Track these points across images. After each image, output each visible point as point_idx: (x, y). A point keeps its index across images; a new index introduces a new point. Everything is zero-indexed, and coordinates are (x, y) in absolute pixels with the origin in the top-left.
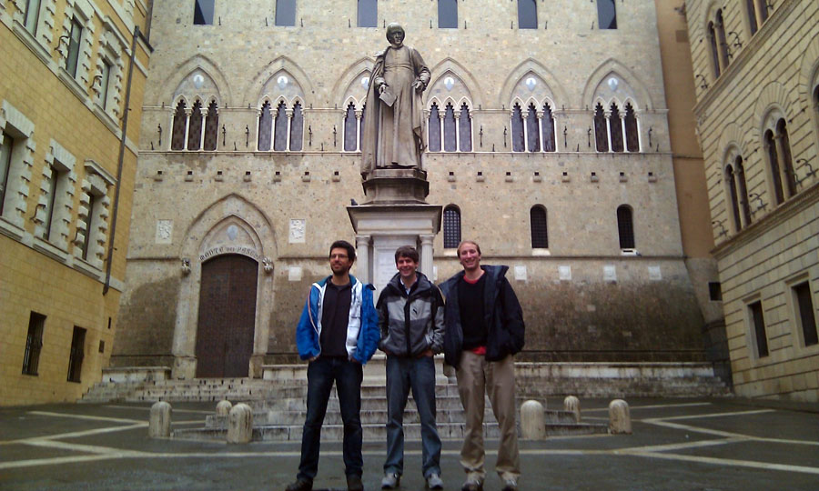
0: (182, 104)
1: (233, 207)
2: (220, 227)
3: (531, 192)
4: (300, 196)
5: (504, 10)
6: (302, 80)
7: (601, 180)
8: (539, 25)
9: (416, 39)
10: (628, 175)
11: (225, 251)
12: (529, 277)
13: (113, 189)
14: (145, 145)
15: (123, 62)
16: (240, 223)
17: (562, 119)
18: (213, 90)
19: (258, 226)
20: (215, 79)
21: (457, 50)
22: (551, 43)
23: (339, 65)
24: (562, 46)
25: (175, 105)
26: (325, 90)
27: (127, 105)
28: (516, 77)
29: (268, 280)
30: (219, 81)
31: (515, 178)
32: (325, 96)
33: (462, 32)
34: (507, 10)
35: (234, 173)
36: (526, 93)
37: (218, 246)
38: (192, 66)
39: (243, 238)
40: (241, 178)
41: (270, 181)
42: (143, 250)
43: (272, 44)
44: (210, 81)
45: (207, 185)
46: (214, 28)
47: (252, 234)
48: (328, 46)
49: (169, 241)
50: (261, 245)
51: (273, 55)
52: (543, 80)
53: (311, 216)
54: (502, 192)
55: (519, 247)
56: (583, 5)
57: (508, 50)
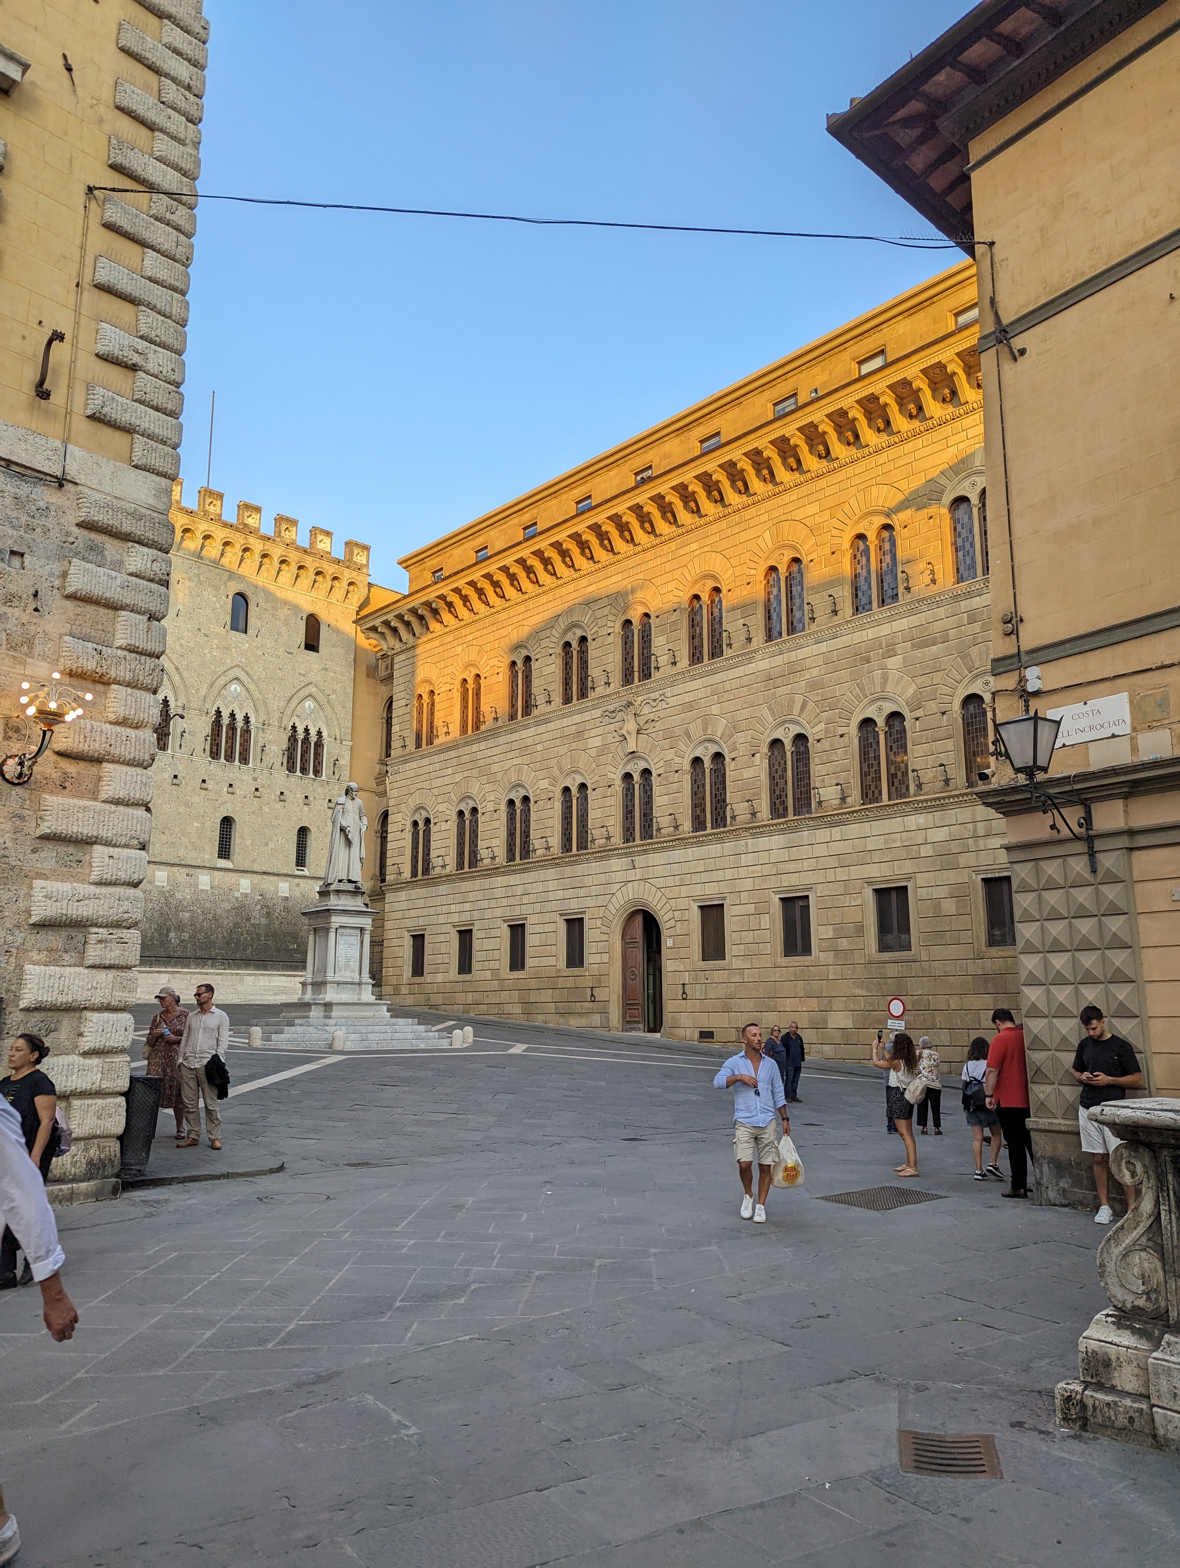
3: (225, 803)
5: (218, 605)
7: (288, 800)
8: (250, 631)
10: (311, 798)
12: (212, 888)
17: (261, 734)
22: (260, 653)
24: (269, 659)
28: (222, 681)
31: (210, 787)
34: (221, 607)
36: (229, 699)
52: (248, 690)
54: (196, 799)
55: (207, 857)
56: (293, 621)
57: (218, 650)
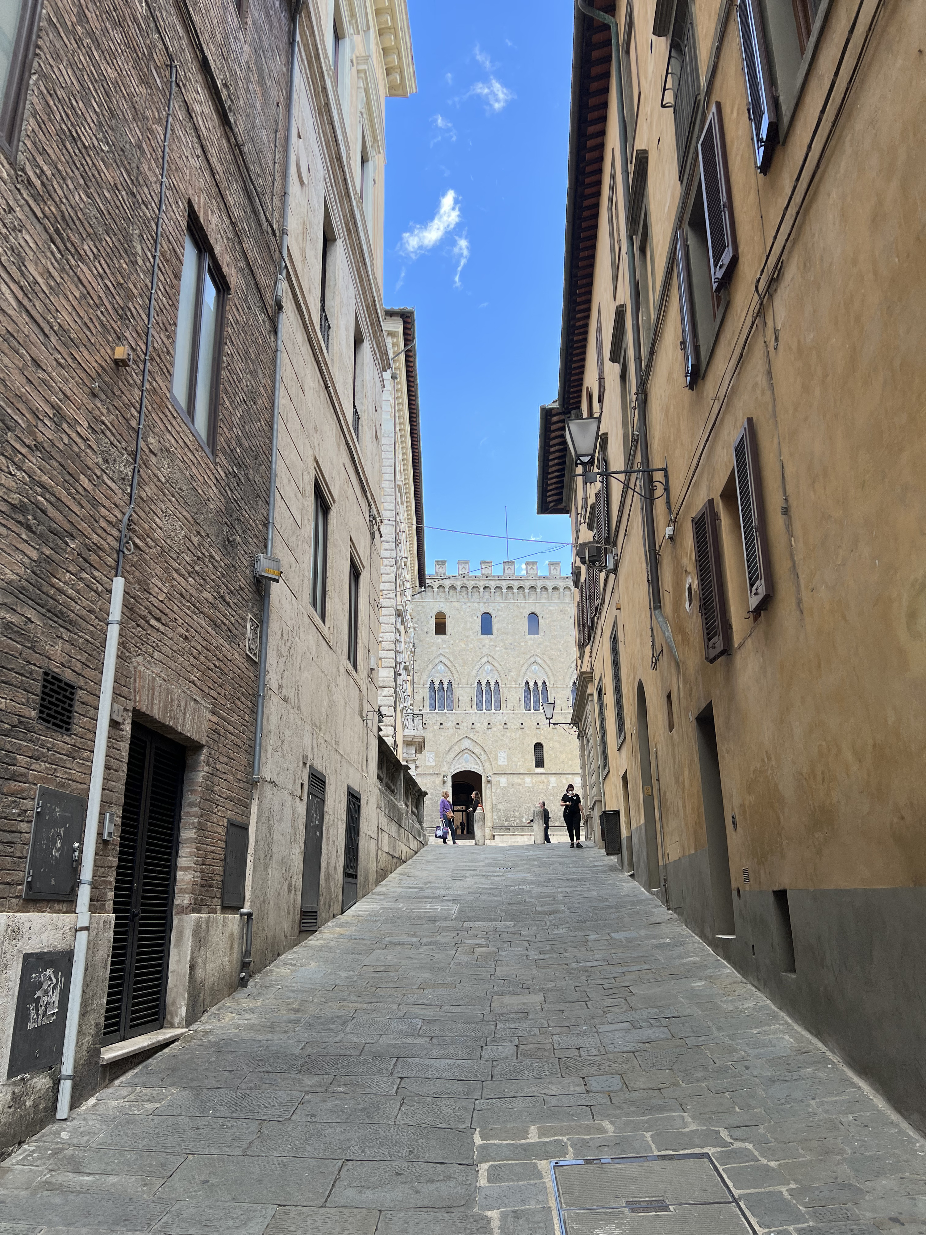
0: (433, 682)
1: (467, 744)
2: (460, 755)
4: (502, 738)
6: (499, 668)
9: (562, 642)
11: (464, 770)
16: (471, 753)
18: (450, 674)
19: (481, 755)
20: (450, 668)
23: (519, 659)
25: (429, 683)
26: (512, 673)
29: (489, 785)
30: (453, 669)
32: (513, 677)
35: (465, 724)
37: (460, 767)
38: (437, 661)
39: (473, 762)
40: (469, 727)
41: (485, 729)
43: (481, 646)
44: (447, 669)
45: (451, 731)
46: (447, 636)
47: (477, 760)
48: (513, 647)
49: (434, 764)
50: (483, 767)
51: (482, 653)
53: (509, 749)
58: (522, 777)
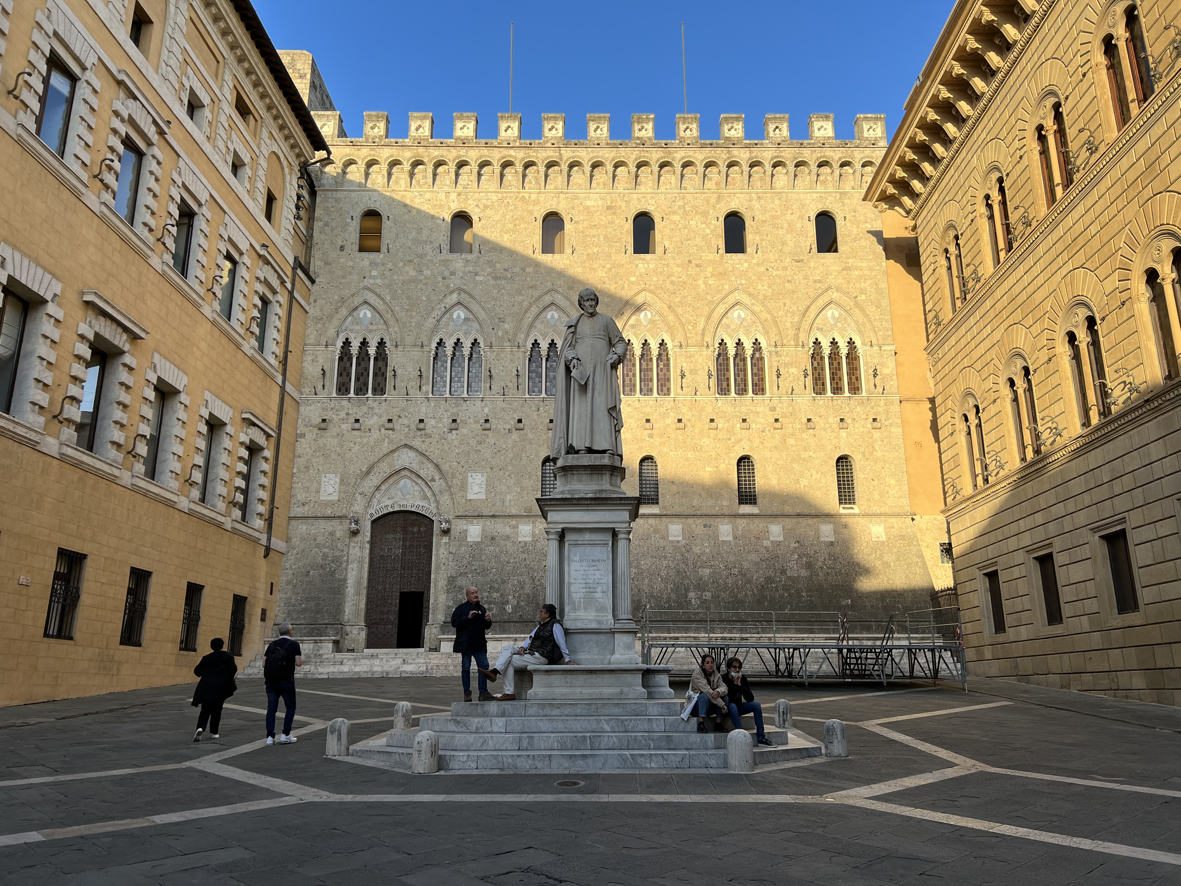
0: (347, 343)
1: (406, 458)
2: (391, 481)
3: (739, 441)
4: (479, 447)
5: (708, 231)
6: (482, 315)
7: (818, 427)
8: (748, 249)
9: (608, 266)
10: (848, 420)
11: (397, 509)
12: (735, 538)
13: (273, 441)
14: (307, 390)
15: (283, 298)
16: (414, 477)
17: (775, 358)
18: (382, 326)
19: (433, 480)
20: (384, 313)
21: (655, 279)
22: (762, 269)
23: (522, 298)
24: (775, 273)
25: (339, 344)
26: (506, 326)
27: (287, 346)
28: (721, 309)
29: (445, 539)
30: (388, 316)
31: (720, 426)
32: (507, 333)
33: (661, 259)
34: (712, 231)
35: (406, 422)
36: (732, 327)
37: (389, 503)
38: (358, 300)
39: (416, 493)
40: (413, 427)
41: (446, 430)
42: (307, 508)
43: (447, 274)
44: (377, 316)
45: (375, 434)
46: (382, 256)
47: (426, 489)
48: (509, 276)
49: (335, 497)
50: (437, 502)
51: (448, 286)
52: (753, 313)
53: (491, 468)
54: (706, 441)
55: (725, 503)
56: (799, 225)
57: (713, 278)
58: (514, 522)
